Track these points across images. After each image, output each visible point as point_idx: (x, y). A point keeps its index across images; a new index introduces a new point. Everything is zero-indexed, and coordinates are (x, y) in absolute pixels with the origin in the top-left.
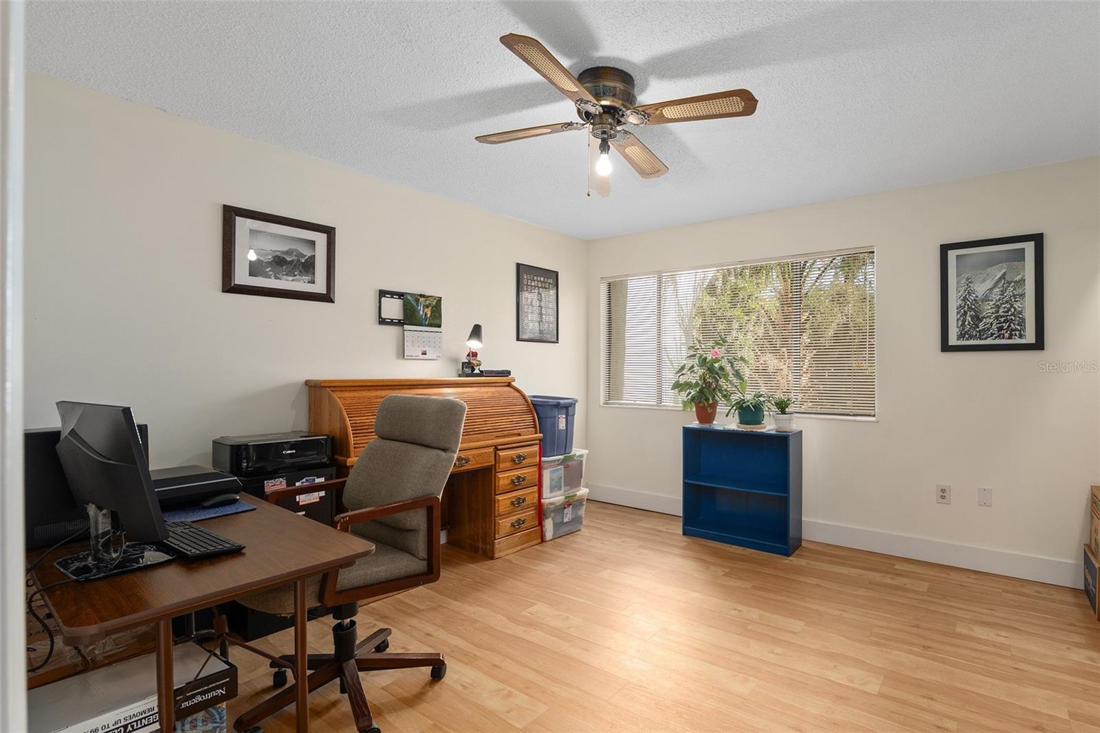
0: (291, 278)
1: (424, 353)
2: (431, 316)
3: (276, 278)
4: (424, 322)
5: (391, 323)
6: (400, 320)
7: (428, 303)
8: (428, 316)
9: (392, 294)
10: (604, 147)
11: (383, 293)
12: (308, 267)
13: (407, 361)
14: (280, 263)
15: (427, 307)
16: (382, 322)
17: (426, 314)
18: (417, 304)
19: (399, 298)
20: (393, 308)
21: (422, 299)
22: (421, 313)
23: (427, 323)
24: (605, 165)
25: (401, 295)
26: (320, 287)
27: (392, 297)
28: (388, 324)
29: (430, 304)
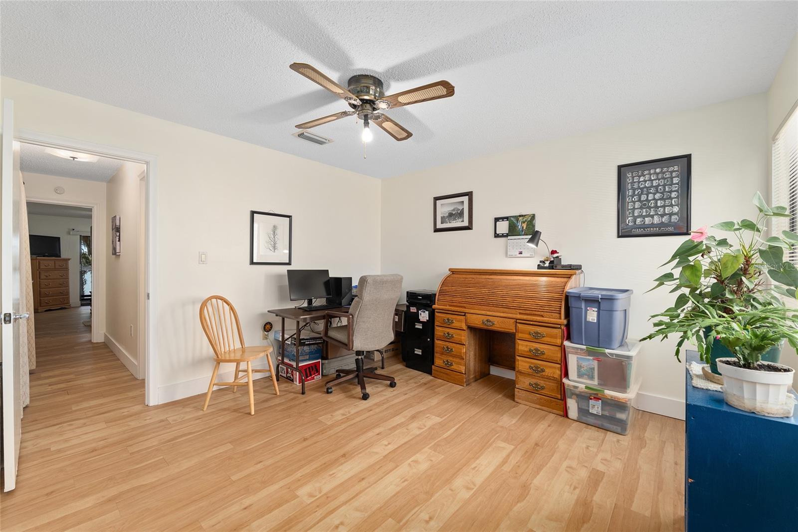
0: (455, 221)
1: (521, 253)
2: (526, 228)
3: (450, 223)
4: (521, 234)
5: (503, 236)
6: (507, 234)
7: (524, 220)
8: (524, 228)
9: (503, 219)
10: (366, 124)
11: (497, 220)
12: (461, 214)
13: (509, 259)
14: (451, 216)
15: (524, 222)
16: (497, 236)
17: (523, 227)
18: (517, 222)
19: (507, 220)
20: (503, 227)
21: (521, 218)
22: (520, 227)
23: (523, 233)
24: (368, 135)
25: (507, 218)
26: (466, 224)
27: (503, 221)
28: (501, 237)
29: (526, 220)
